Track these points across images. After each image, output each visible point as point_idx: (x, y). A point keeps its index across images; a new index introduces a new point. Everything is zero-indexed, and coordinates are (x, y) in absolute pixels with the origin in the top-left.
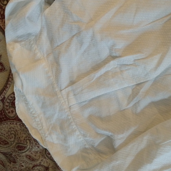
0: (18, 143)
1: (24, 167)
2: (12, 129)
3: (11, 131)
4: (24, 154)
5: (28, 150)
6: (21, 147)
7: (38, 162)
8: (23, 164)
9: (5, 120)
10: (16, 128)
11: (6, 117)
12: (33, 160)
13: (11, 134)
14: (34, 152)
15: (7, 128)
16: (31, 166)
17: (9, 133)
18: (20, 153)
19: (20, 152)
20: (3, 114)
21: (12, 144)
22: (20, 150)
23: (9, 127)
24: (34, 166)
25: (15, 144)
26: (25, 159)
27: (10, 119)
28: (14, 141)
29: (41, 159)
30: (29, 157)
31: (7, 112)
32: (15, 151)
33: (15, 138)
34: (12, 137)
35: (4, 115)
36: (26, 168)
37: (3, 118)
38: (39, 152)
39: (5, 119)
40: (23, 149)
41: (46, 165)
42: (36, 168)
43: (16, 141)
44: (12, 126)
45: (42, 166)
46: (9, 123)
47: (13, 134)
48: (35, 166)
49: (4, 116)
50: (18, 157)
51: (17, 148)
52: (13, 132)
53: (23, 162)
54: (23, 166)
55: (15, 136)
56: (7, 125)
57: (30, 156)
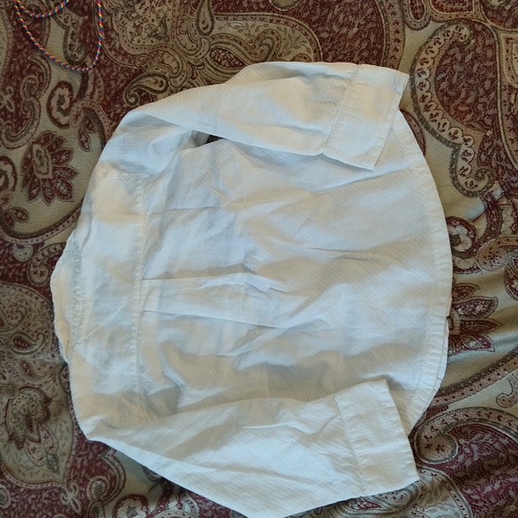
0: (22, 333)
1: (7, 381)
2: (24, 304)
3: (21, 306)
4: (21, 357)
5: (32, 352)
6: (23, 341)
7: (36, 383)
8: (7, 375)
9: (20, 282)
10: (33, 305)
11: (25, 278)
12: (31, 375)
13: (17, 311)
14: (40, 361)
15: (16, 298)
16: (21, 384)
17: (16, 308)
18: (15, 352)
19: (15, 349)
20: (24, 270)
21: (8, 329)
22: (18, 346)
23: (20, 297)
24: (24, 387)
25: (14, 331)
26: (17, 366)
27: (30, 285)
28: (16, 326)
29: (46, 379)
30: (27, 368)
31: (32, 269)
32: (7, 344)
33: (20, 322)
34: (16, 318)
35: (25, 273)
36: (9, 384)
37: (19, 277)
38: (48, 366)
39: (22, 279)
40: (25, 348)
41: (49, 393)
42: (27, 392)
43: (20, 328)
44: (27, 298)
45: (42, 391)
46: (24, 290)
47: (21, 312)
48: (28, 387)
49: (22, 274)
50: (6, 358)
51: (14, 340)
52: (22, 310)
53: (10, 371)
54: (4, 378)
55: (23, 317)
56: (18, 293)
57: (28, 366)
